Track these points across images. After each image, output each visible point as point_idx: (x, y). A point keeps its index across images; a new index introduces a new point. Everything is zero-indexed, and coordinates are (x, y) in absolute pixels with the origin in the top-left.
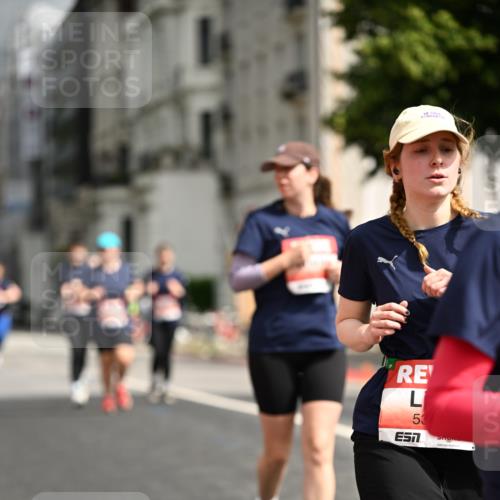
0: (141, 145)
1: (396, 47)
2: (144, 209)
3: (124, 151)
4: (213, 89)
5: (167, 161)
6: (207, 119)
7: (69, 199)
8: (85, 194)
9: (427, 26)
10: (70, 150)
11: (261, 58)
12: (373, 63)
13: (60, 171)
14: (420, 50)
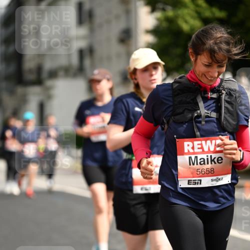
0: (48, 65)
1: (177, 17)
2: (49, 97)
3: (39, 69)
4: (84, 38)
5: (61, 73)
6: (81, 53)
7: (12, 93)
8: (20, 90)
9: (192, 6)
10: (12, 68)
11: (108, 22)
12: (165, 25)
13: (7, 78)
14: (188, 18)
